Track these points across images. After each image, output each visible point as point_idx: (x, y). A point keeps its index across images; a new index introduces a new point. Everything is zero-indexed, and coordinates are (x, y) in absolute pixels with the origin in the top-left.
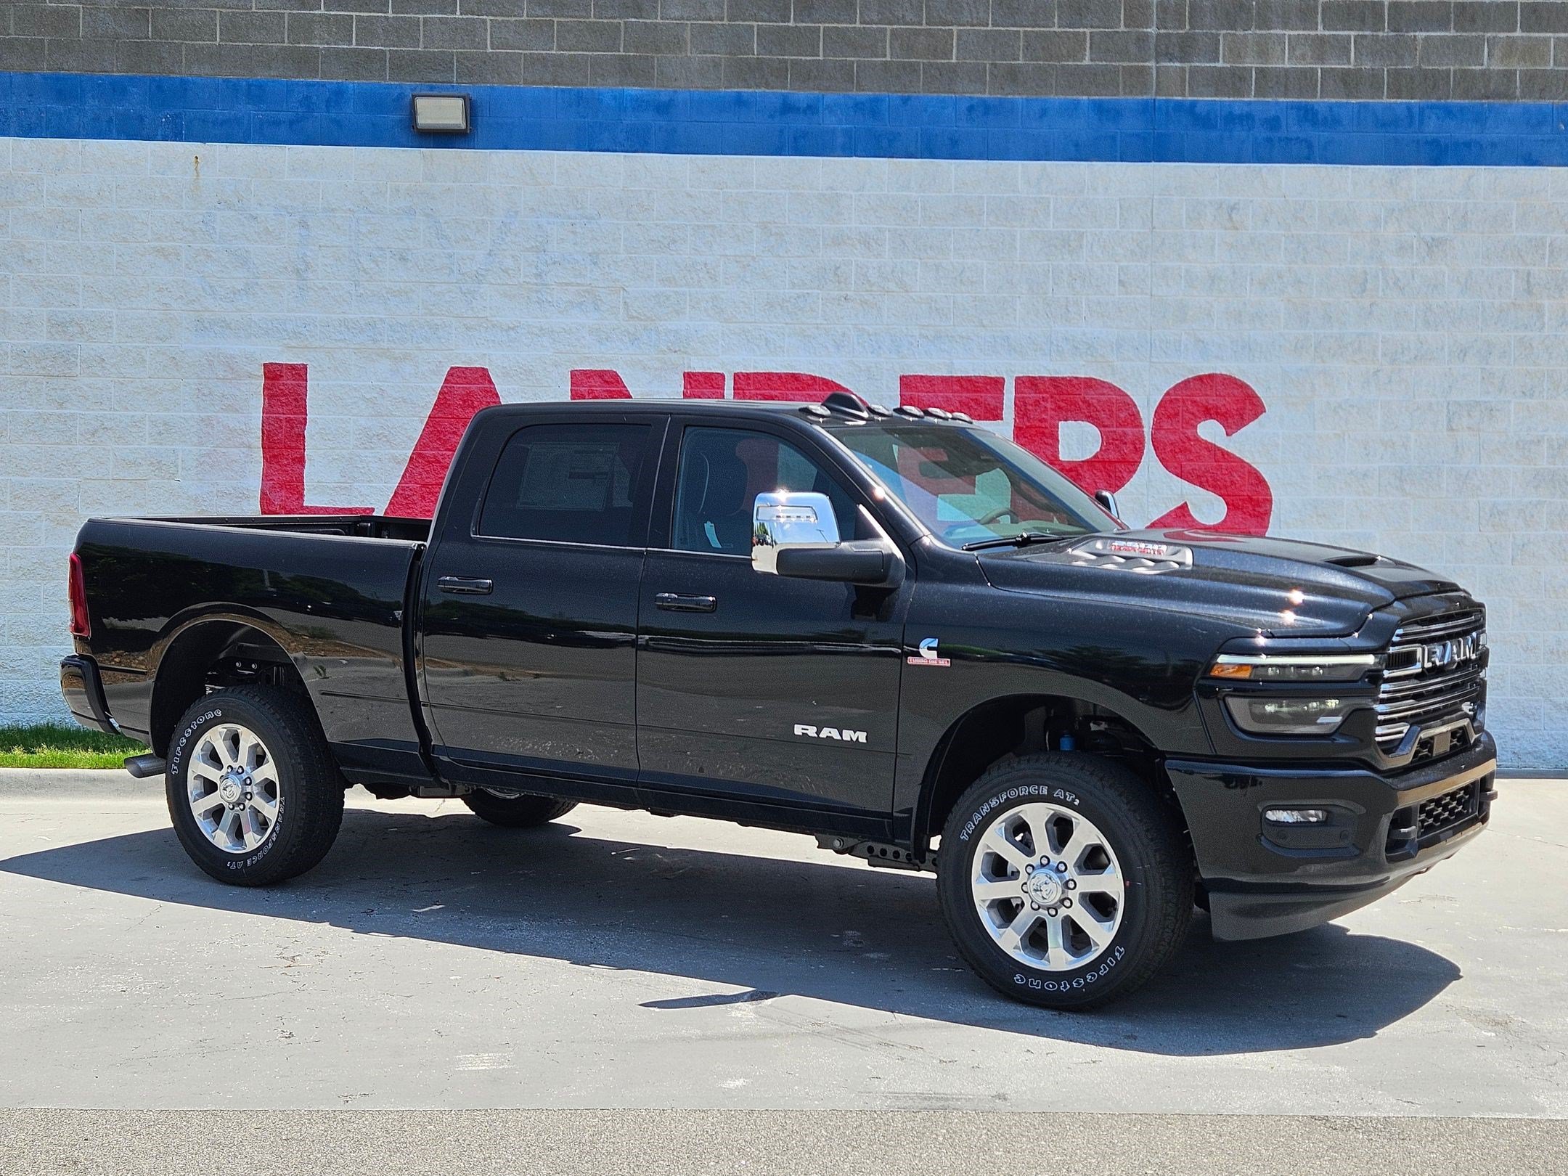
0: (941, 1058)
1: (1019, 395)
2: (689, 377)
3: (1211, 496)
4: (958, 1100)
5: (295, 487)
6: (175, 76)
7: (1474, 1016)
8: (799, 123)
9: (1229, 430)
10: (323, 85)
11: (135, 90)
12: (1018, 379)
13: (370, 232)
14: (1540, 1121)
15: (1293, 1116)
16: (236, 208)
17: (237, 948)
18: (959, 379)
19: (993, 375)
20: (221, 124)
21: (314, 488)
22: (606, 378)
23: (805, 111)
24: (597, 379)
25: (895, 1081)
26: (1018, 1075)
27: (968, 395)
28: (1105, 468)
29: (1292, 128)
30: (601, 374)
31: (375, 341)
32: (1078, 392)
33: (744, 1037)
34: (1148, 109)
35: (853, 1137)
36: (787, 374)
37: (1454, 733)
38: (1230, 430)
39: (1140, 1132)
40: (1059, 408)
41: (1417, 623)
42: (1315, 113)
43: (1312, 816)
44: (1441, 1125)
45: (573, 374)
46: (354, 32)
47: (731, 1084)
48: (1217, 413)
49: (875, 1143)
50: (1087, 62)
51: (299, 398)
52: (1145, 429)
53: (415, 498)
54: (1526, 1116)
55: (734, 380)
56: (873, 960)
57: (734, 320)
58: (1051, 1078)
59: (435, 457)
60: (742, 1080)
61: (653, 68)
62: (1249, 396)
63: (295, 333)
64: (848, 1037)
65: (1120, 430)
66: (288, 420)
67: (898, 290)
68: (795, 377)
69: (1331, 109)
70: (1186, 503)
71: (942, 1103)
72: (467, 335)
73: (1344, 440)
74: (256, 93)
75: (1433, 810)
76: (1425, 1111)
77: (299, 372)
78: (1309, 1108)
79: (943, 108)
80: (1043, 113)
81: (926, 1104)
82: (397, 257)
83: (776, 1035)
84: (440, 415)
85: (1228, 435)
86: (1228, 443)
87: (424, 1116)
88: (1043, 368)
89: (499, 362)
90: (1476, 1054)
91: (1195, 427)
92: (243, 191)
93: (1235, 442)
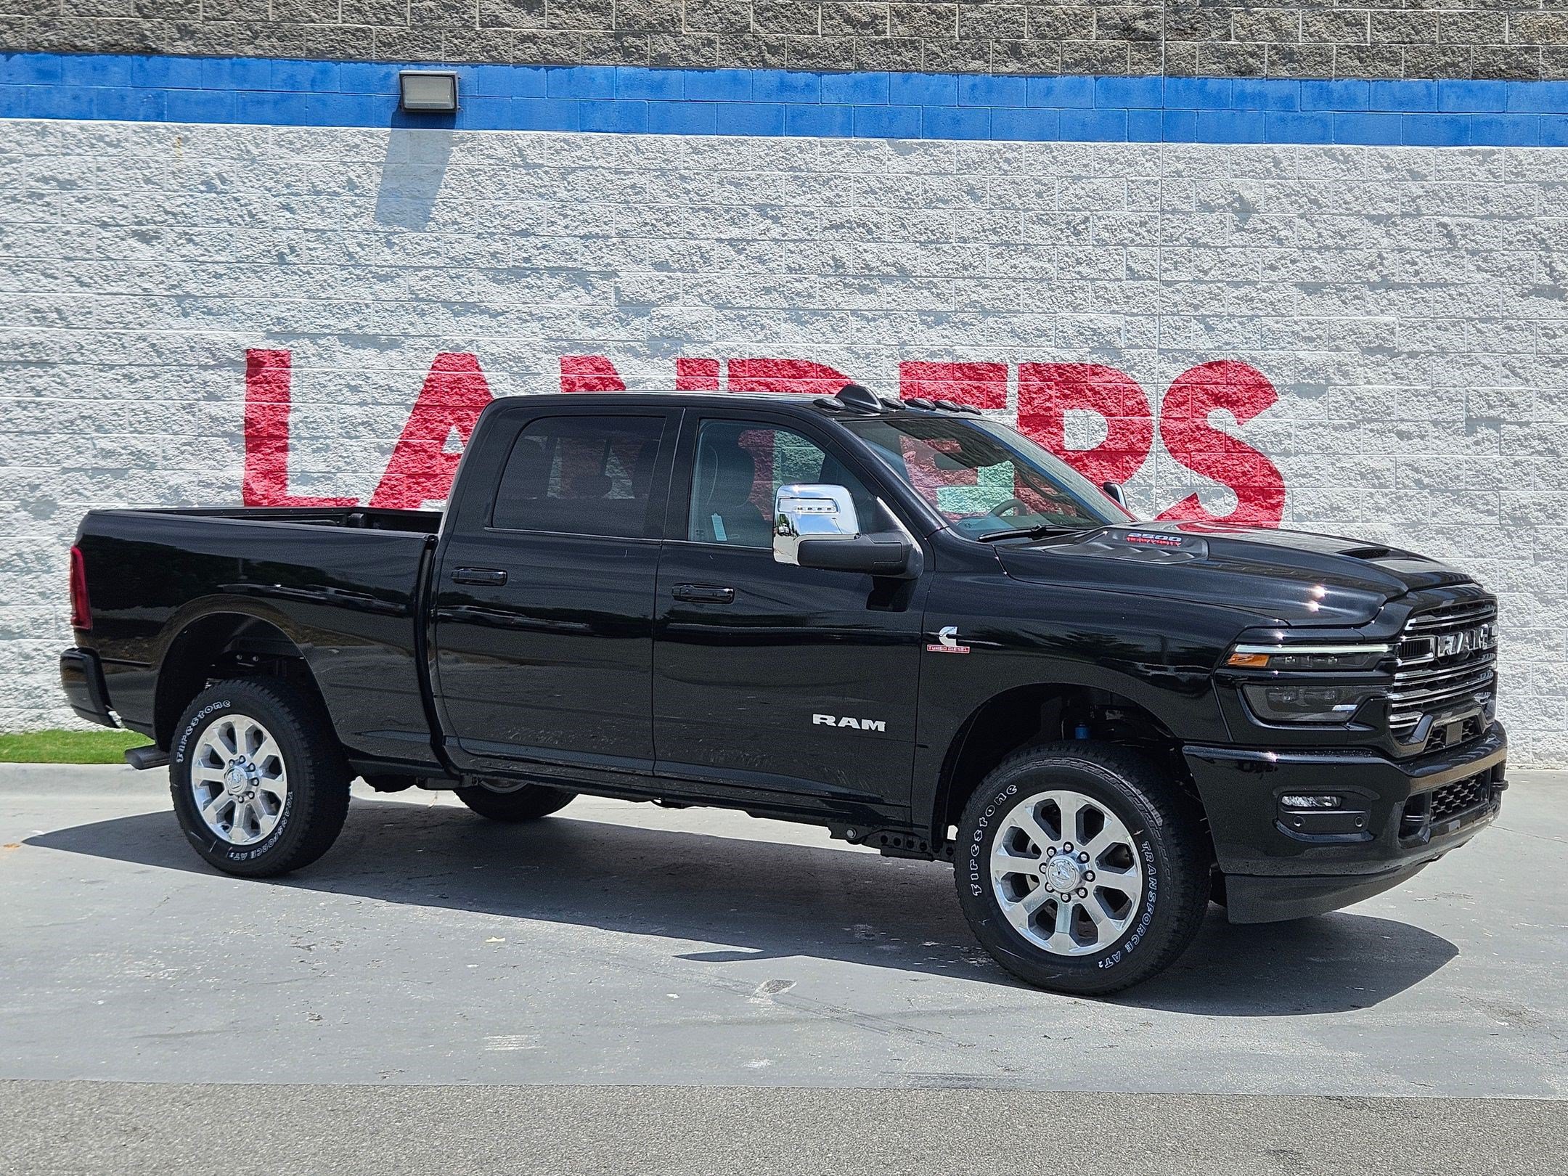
0: (960, 1043)
1: (1024, 383)
2: (682, 364)
3: (1221, 487)
4: (978, 1080)
5: (277, 475)
7: (1489, 1007)
8: (797, 102)
10: (309, 63)
11: (116, 69)
12: (1021, 366)
13: (356, 215)
14: (1551, 1102)
15: (1308, 1097)
16: (219, 190)
18: (960, 367)
19: (996, 361)
20: (205, 104)
21: (298, 479)
22: (597, 364)
23: (803, 90)
24: (587, 365)
25: (916, 1062)
26: (1037, 1058)
27: (970, 382)
28: (1111, 457)
29: (1305, 107)
30: (592, 361)
31: (360, 327)
32: (1083, 379)
33: (764, 1022)
34: (1155, 88)
35: (878, 1113)
36: (783, 362)
37: (1466, 723)
38: (1241, 417)
39: (1158, 1109)
40: (1065, 396)
41: (1429, 613)
42: (1330, 92)
43: (1327, 801)
44: (1453, 1105)
45: (563, 365)
46: (340, 10)
47: (756, 1064)
48: (1227, 401)
50: (1094, 40)
51: (282, 385)
52: (1153, 418)
53: (400, 488)
54: (1536, 1097)
55: (729, 366)
56: (885, 952)
57: (729, 306)
58: (1069, 1061)
59: (422, 445)
60: (766, 1061)
61: (646, 45)
62: (1261, 384)
63: (278, 319)
64: (867, 1022)
65: (1127, 419)
66: (272, 408)
67: (897, 274)
68: (792, 364)
69: (1346, 88)
70: (1195, 495)
71: (964, 1083)
72: (454, 320)
73: (1359, 429)
74: (240, 71)
75: (1445, 798)
76: (1437, 1093)
77: (282, 359)
78: (1324, 1089)
79: (945, 86)
80: (1048, 92)
81: (948, 1083)
82: (383, 241)
83: (796, 1021)
84: (427, 403)
85: (1239, 423)
86: (1240, 432)
87: (462, 1091)
88: (1047, 353)
89: (487, 348)
90: (1488, 1042)
91: (1205, 416)
92: (226, 172)
93: (1246, 431)
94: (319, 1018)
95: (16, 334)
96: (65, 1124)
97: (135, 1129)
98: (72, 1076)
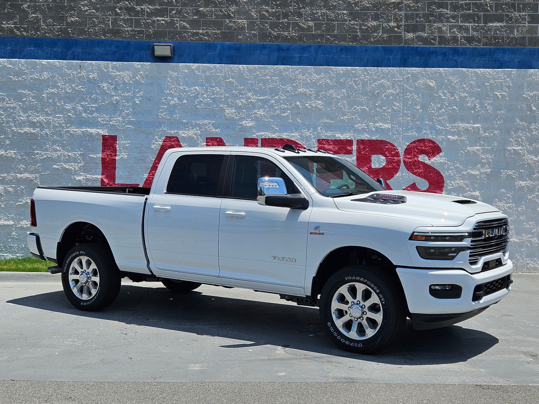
0: (349, 366)
1: (358, 146)
2: (246, 140)
3: (423, 180)
4: (357, 379)
5: (113, 177)
6: (73, 38)
7: (525, 353)
8: (284, 54)
10: (123, 41)
11: (60, 43)
12: (357, 140)
13: (138, 91)
15: (470, 385)
16: (93, 83)
17: (106, 331)
18: (338, 141)
19: (349, 139)
20: (89, 55)
21: (119, 178)
22: (218, 140)
23: (285, 50)
24: (215, 140)
25: (335, 373)
26: (376, 372)
27: (341, 146)
28: (387, 170)
31: (140, 128)
32: (378, 145)
33: (282, 359)
34: (401, 49)
35: (325, 391)
36: (279, 139)
39: (419, 390)
40: (372, 150)
42: (458, 51)
44: (519, 388)
45: (207, 139)
46: (134, 24)
47: (281, 374)
48: (425, 152)
49: (332, 393)
51: (114, 147)
52: (401, 158)
55: (261, 141)
57: (261, 120)
58: (387, 373)
60: (284, 373)
61: (234, 35)
62: (436, 146)
63: (113, 124)
64: (317, 359)
65: (392, 158)
66: (111, 154)
67: (317, 110)
68: (282, 140)
69: (464, 49)
70: (415, 182)
71: (352, 380)
72: (171, 125)
73: (469, 161)
74: (100, 44)
76: (513, 383)
77: (114, 138)
78: (474, 382)
79: (332, 49)
80: (366, 51)
81: (347, 380)
82: (147, 99)
83: (293, 359)
84: (162, 153)
85: (429, 159)
86: (429, 162)
87: (181, 384)
88: (366, 137)
89: (182, 135)
90: (527, 366)
91: (418, 157)
92: (96, 77)
93: (431, 162)
94: (131, 358)
95: (26, 130)
96: (46, 396)
97: (70, 398)
98: (48, 379)
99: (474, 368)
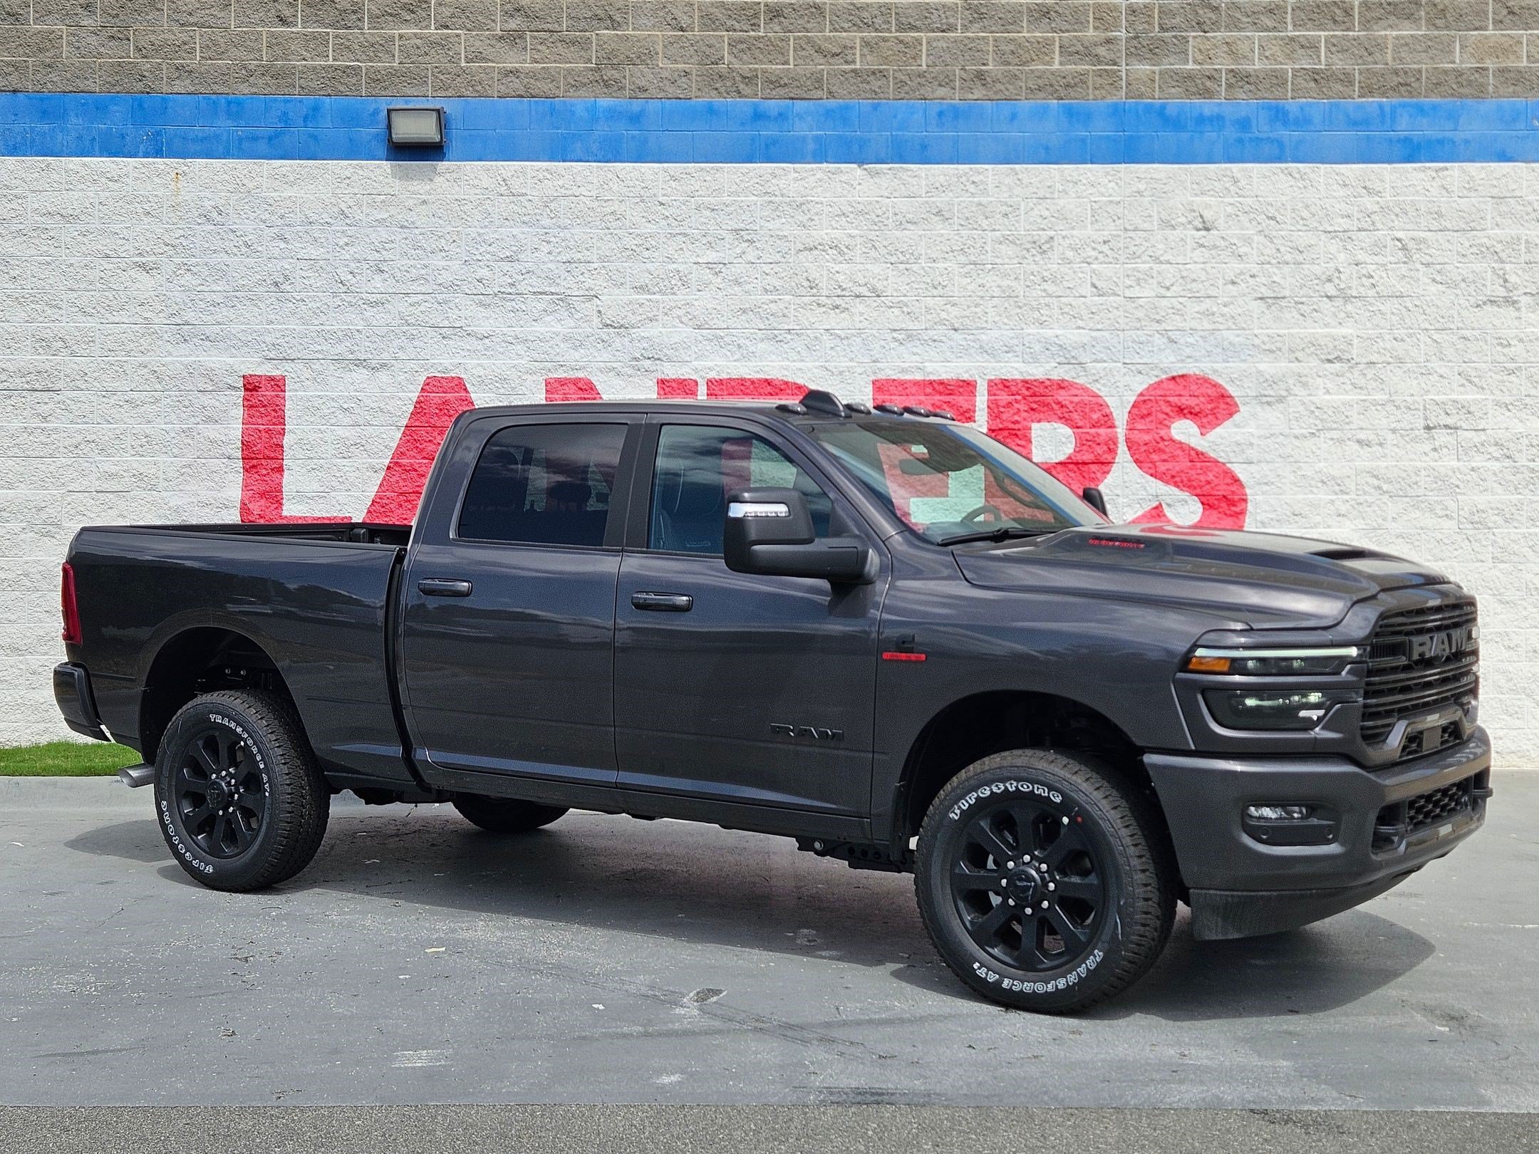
0: (882, 1054)
1: (993, 398)
2: (662, 383)
3: (1185, 495)
4: (892, 1094)
5: (274, 496)
6: (155, 94)
7: (1428, 1010)
8: (769, 131)
9: (1204, 431)
10: (301, 102)
11: (117, 108)
12: (990, 381)
13: (347, 244)
14: (1485, 1115)
15: (1232, 1110)
16: (216, 223)
17: (192, 950)
18: (931, 383)
19: (966, 377)
20: (202, 140)
21: (293, 498)
22: (580, 385)
23: (776, 119)
24: (571, 386)
25: (831, 1076)
26: (957, 1070)
27: (940, 398)
28: (1078, 469)
29: (1262, 128)
30: (575, 382)
31: (352, 352)
32: (1050, 394)
33: (685, 1033)
34: (1117, 112)
36: (759, 380)
38: (1204, 428)
39: (1075, 1126)
40: (1033, 409)
42: (1286, 113)
44: (1382, 1119)
45: (547, 383)
46: (331, 49)
47: (666, 1080)
48: (1191, 413)
50: (1056, 66)
51: (277, 408)
52: (1119, 430)
53: (392, 506)
54: (1470, 1109)
55: (708, 384)
57: (707, 326)
58: (990, 1073)
59: (412, 465)
60: (677, 1076)
61: (625, 79)
62: (1223, 396)
63: (274, 345)
64: (790, 1033)
65: (1093, 431)
66: (267, 431)
67: (869, 294)
68: (768, 382)
69: (1302, 109)
70: (1160, 504)
71: (876, 1097)
72: (443, 344)
73: (1320, 438)
74: (235, 109)
76: (1367, 1105)
77: (278, 384)
78: (1249, 1102)
79: (912, 113)
80: (1013, 117)
81: (859, 1098)
82: (373, 268)
83: (719, 1032)
84: (417, 424)
85: (1202, 434)
86: (1203, 442)
88: (1015, 369)
89: (474, 371)
90: (1427, 1049)
91: (1169, 427)
92: (223, 205)
93: (1209, 442)
94: (233, 1034)
95: (23, 363)
99: (1260, 1055)
